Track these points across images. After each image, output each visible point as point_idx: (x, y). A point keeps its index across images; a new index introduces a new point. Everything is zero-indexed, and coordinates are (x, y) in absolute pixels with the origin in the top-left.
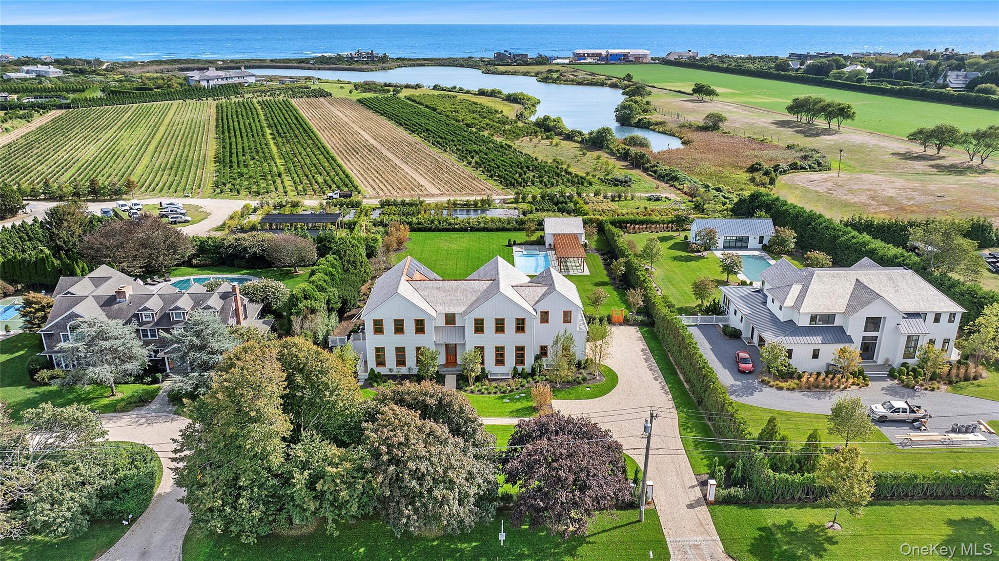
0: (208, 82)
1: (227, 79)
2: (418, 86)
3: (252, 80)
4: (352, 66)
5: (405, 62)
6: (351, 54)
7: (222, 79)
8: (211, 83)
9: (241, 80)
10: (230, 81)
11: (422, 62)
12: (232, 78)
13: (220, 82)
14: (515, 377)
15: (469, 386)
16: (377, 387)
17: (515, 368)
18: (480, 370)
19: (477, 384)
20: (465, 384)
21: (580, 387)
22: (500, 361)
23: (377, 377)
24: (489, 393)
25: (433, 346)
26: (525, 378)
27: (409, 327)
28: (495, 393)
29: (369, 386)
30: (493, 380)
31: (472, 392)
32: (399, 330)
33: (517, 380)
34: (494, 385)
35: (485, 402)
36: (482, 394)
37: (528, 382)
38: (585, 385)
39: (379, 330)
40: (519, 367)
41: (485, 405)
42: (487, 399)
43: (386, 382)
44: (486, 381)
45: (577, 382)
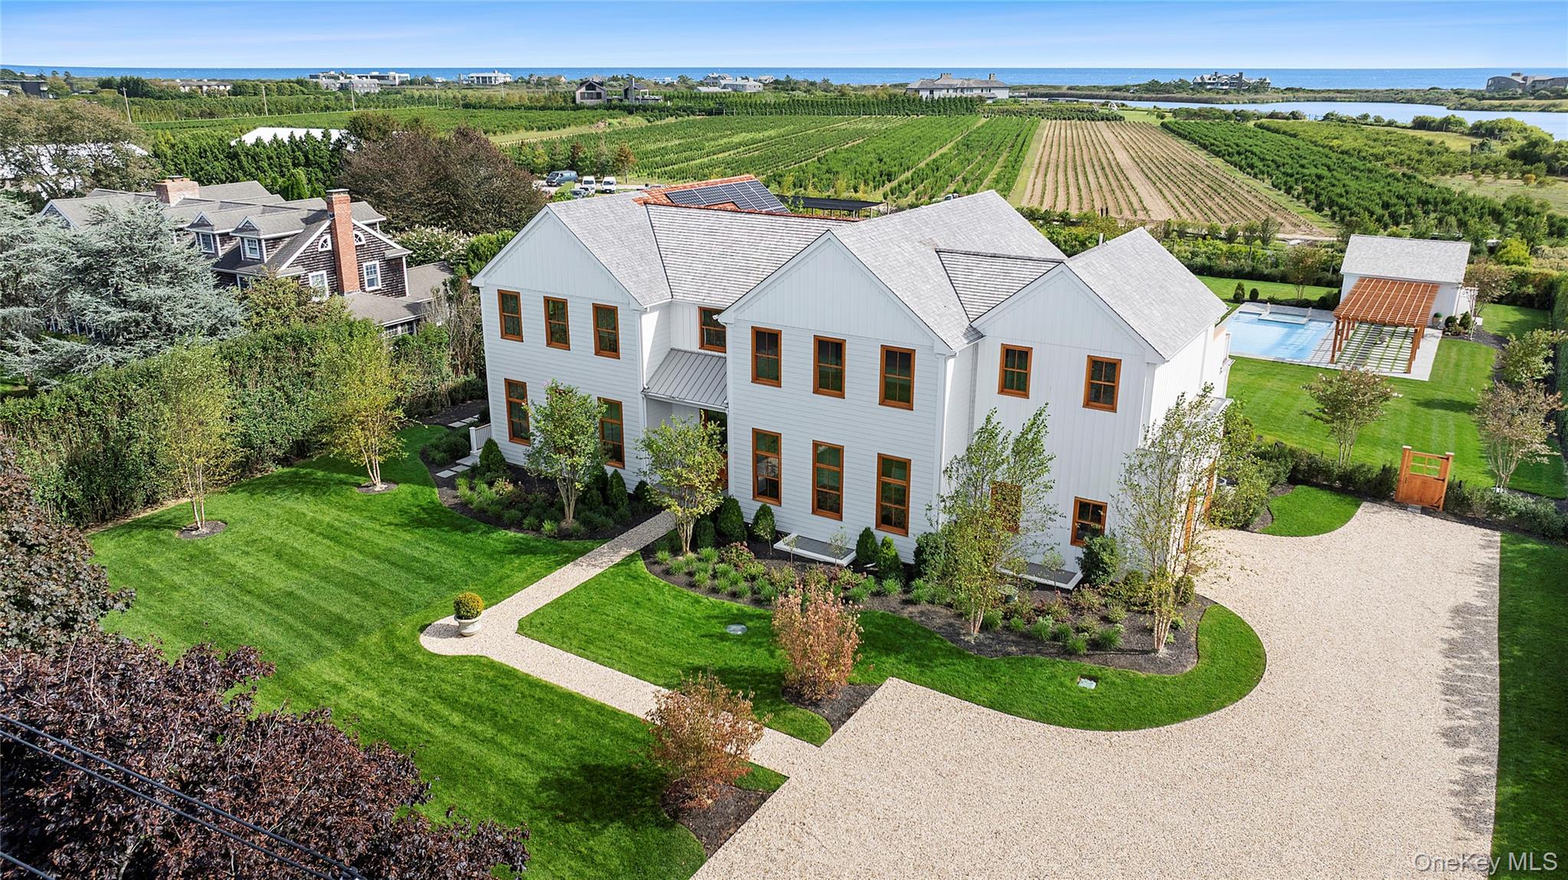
1: (962, 90)
2: (1295, 116)
6: (1202, 78)
7: (956, 90)
10: (967, 94)
12: (972, 89)
13: (952, 94)
14: (857, 566)
15: (676, 551)
16: (463, 490)
17: (866, 536)
18: (711, 503)
19: (707, 551)
20: (672, 543)
21: (1061, 665)
22: (827, 501)
23: (493, 463)
24: (714, 591)
25: (641, 405)
26: (879, 577)
27: (581, 327)
28: (734, 595)
29: (450, 483)
30: (785, 556)
31: (667, 573)
32: (558, 335)
33: (847, 575)
34: (757, 567)
35: (664, 612)
36: (692, 585)
37: (877, 594)
38: (1088, 665)
39: (512, 328)
40: (880, 535)
41: (648, 619)
42: (682, 605)
43: (491, 484)
44: (741, 551)
45: (1061, 647)
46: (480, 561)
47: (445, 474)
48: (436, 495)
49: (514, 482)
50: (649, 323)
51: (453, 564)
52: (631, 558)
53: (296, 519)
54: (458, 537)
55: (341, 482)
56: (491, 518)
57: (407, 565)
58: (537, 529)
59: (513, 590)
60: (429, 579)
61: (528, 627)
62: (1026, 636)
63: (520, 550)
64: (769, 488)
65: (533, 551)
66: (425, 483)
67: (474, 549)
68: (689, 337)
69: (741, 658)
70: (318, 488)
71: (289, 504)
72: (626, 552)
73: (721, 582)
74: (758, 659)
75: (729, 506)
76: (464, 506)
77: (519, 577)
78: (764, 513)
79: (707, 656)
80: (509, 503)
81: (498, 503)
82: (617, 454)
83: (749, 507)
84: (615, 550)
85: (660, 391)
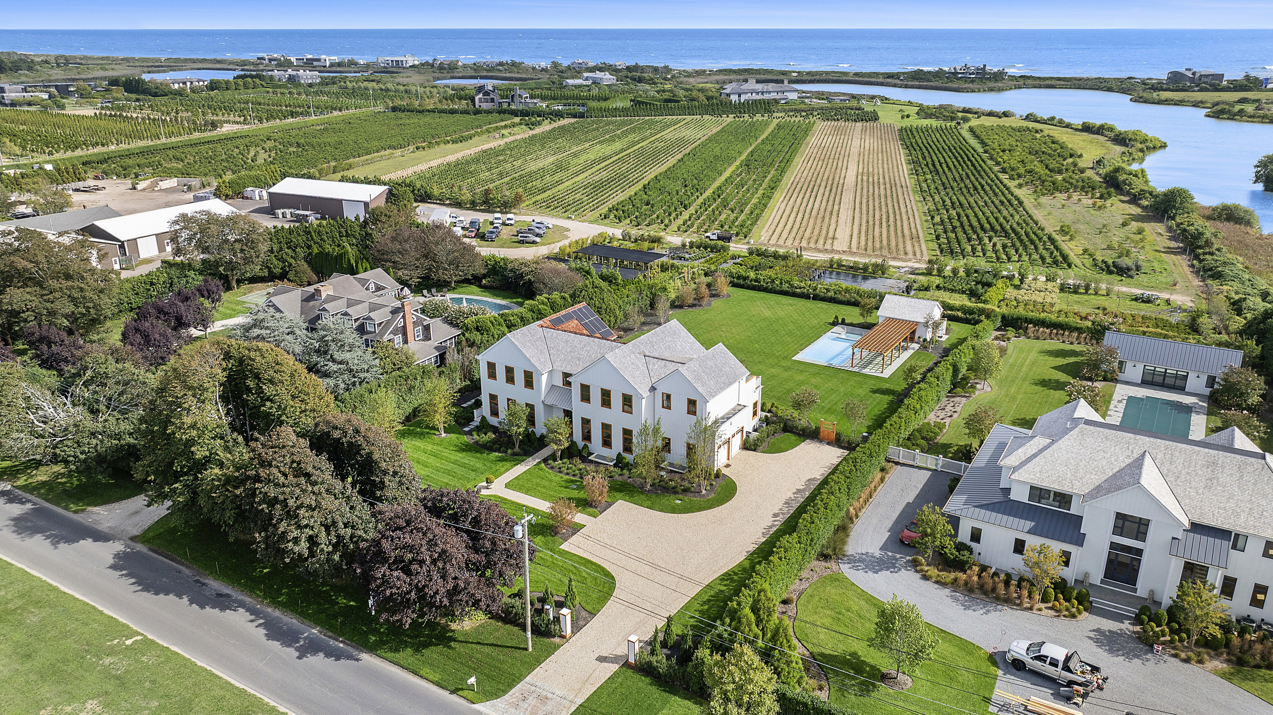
0: (740, 96)
1: (763, 93)
2: (1006, 114)
3: (793, 96)
4: (950, 85)
5: (1029, 82)
6: (955, 69)
7: (757, 93)
8: (743, 98)
9: (780, 96)
10: (766, 96)
11: (1053, 82)
12: (770, 92)
13: (755, 97)
14: (615, 466)
15: (555, 460)
16: (476, 437)
17: (619, 454)
18: (567, 445)
19: (565, 460)
20: (553, 457)
21: (672, 496)
22: (607, 442)
23: (484, 426)
24: (567, 474)
25: (542, 406)
26: (622, 469)
27: (519, 378)
28: (574, 475)
29: (470, 433)
30: (591, 462)
31: (552, 468)
32: (510, 379)
33: (612, 468)
34: (582, 466)
35: (551, 481)
36: (560, 472)
37: (621, 475)
38: (681, 496)
39: (492, 375)
40: (625, 455)
41: (546, 483)
42: (557, 478)
43: (486, 434)
44: (577, 460)
45: (674, 491)
46: (488, 464)
47: (466, 429)
48: (465, 439)
49: (494, 433)
50: (544, 378)
51: (479, 465)
52: (539, 463)
53: (417, 449)
54: (478, 455)
55: (428, 433)
56: (488, 447)
57: (463, 466)
58: (506, 452)
59: (501, 474)
60: (473, 471)
61: (507, 486)
62: (664, 488)
63: (501, 460)
64: (587, 437)
65: (506, 460)
66: (460, 433)
67: (485, 460)
68: (559, 382)
69: (575, 494)
70: (421, 435)
71: (413, 442)
72: (537, 461)
73: (570, 471)
74: (582, 495)
75: (573, 444)
76: (476, 443)
77: (502, 470)
78: (585, 446)
79: (567, 493)
80: (494, 442)
81: (490, 442)
82: (533, 424)
83: (580, 444)
84: (534, 460)
85: (548, 402)
